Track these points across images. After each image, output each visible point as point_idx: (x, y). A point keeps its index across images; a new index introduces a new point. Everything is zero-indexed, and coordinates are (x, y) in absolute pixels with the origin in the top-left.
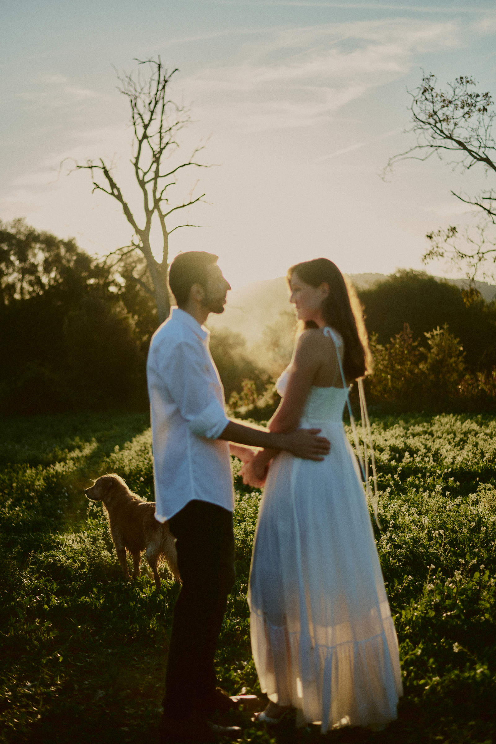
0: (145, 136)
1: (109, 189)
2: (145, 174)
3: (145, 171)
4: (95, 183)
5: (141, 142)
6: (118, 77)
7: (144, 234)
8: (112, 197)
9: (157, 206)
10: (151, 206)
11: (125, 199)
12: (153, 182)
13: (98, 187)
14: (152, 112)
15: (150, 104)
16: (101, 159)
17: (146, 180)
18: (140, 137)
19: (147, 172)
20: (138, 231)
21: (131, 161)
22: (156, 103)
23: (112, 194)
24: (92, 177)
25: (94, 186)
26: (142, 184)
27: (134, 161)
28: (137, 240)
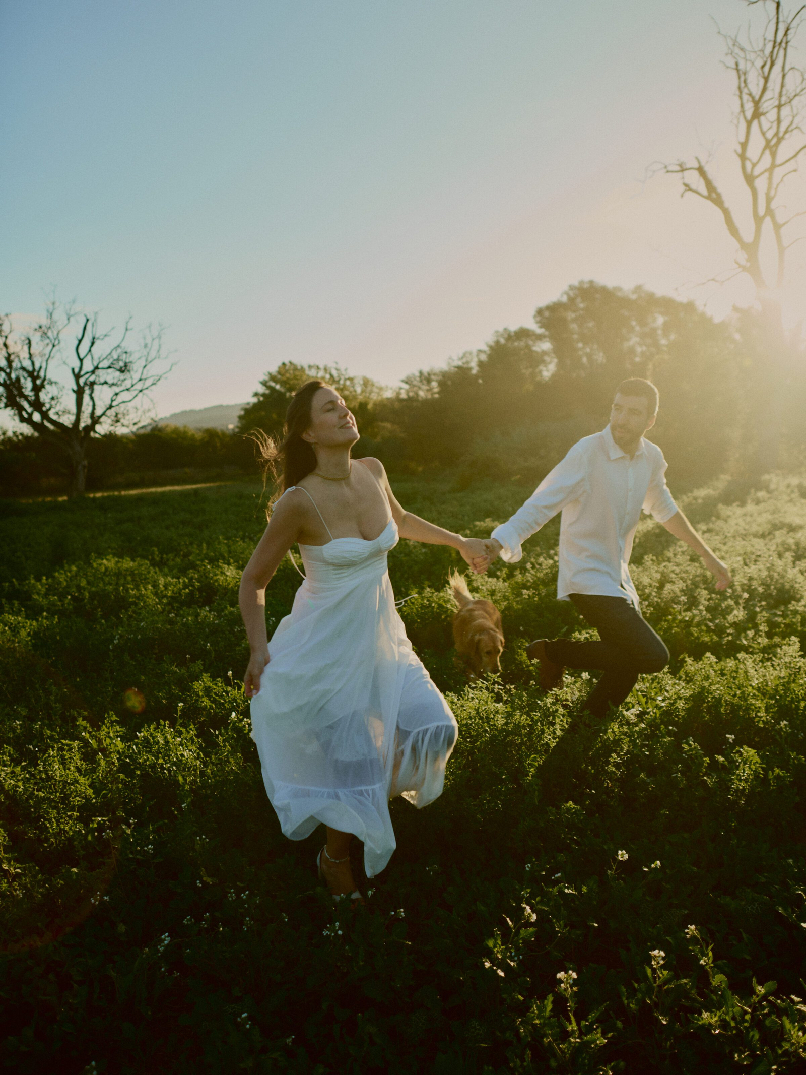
0: (757, 115)
1: (704, 192)
2: (754, 165)
3: (755, 160)
4: (686, 185)
5: (749, 124)
6: (719, 33)
7: (751, 249)
8: (709, 202)
9: (769, 211)
10: (762, 210)
11: (727, 204)
12: (766, 175)
13: (690, 189)
14: (766, 79)
15: (763, 67)
16: (697, 158)
17: (756, 173)
18: (749, 114)
19: (758, 162)
20: (744, 246)
21: (736, 151)
22: (772, 65)
23: (709, 198)
24: (683, 178)
25: (683, 188)
26: (750, 179)
27: (739, 150)
28: (742, 257)
